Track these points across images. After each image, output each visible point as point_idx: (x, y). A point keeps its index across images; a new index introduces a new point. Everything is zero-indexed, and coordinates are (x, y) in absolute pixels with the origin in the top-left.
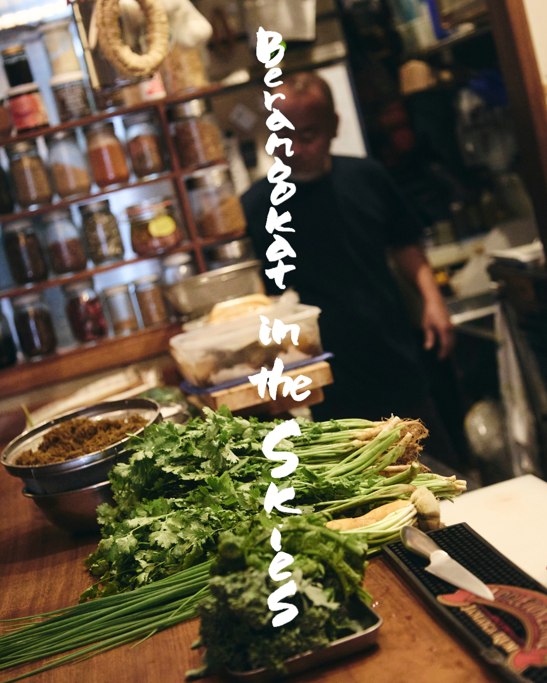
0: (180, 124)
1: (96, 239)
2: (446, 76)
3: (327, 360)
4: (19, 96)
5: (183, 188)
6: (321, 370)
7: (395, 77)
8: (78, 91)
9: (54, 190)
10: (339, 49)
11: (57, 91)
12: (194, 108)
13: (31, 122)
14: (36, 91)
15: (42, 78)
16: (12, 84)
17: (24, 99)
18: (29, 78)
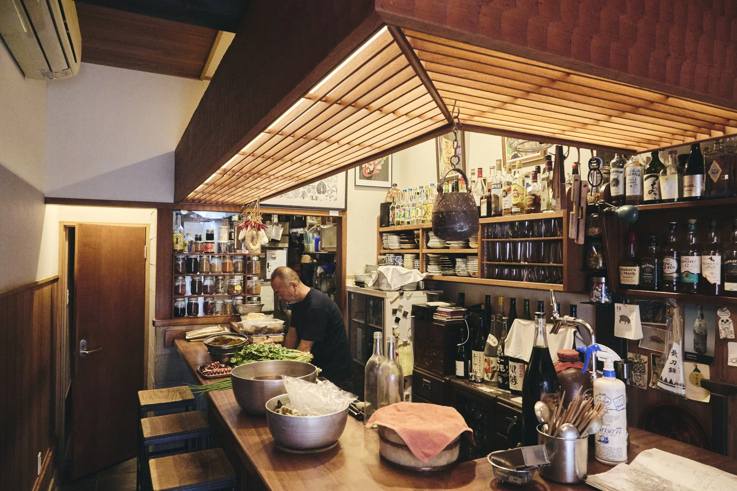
0: (250, 261)
1: (219, 287)
2: (315, 261)
3: (283, 335)
4: (208, 243)
5: (246, 278)
6: (282, 337)
7: (300, 258)
8: (226, 246)
9: (211, 270)
10: (287, 245)
11: (219, 244)
12: (255, 258)
13: (209, 251)
14: (214, 243)
15: (216, 240)
16: (207, 239)
17: (210, 244)
18: (213, 239)
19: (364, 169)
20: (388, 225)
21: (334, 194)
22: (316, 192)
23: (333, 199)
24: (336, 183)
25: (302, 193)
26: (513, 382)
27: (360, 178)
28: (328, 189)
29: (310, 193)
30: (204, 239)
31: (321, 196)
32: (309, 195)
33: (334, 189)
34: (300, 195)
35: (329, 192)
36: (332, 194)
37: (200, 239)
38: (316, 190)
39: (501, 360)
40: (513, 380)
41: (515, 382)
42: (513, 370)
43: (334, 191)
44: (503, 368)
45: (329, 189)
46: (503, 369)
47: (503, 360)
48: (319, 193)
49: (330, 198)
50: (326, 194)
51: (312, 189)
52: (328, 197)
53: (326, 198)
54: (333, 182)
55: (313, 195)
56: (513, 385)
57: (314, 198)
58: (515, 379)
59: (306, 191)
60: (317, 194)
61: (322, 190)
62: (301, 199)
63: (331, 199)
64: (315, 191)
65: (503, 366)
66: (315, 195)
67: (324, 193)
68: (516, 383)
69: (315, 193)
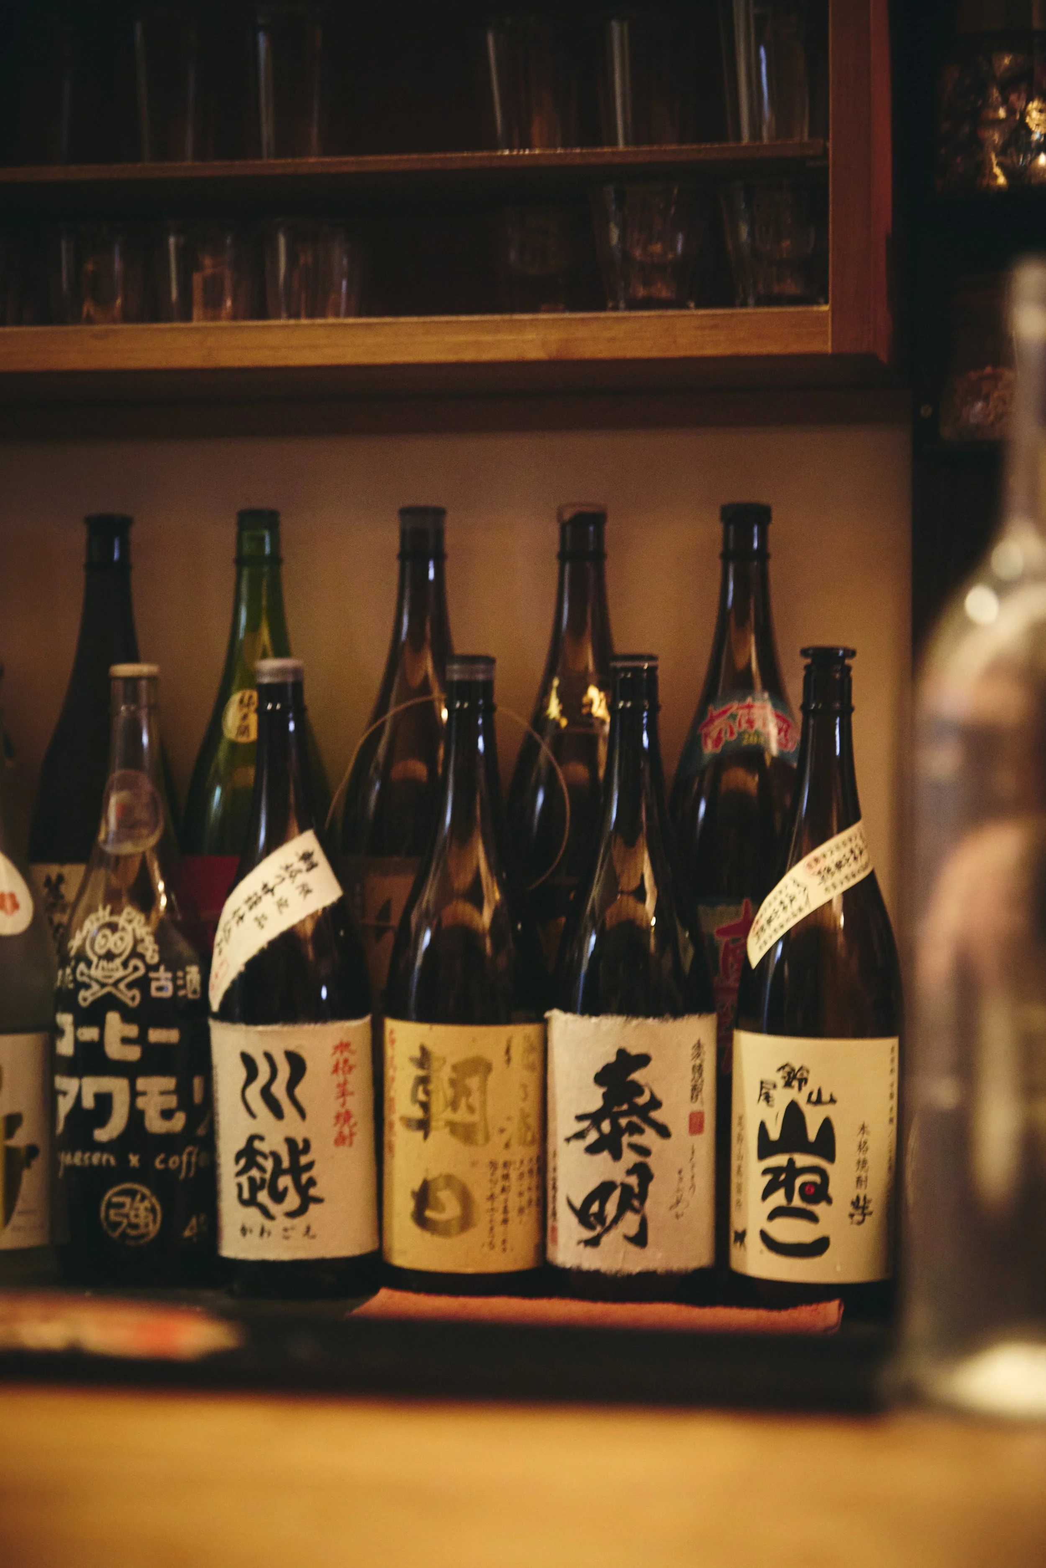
26: (278, 1197)
39: (156, 1035)
40: (285, 1181)
41: (303, 1190)
42: (279, 1090)
44: (172, 1101)
46: (167, 1114)
47: (172, 1036)
56: (282, 1221)
58: (296, 1170)
65: (169, 1083)
68: (307, 1200)
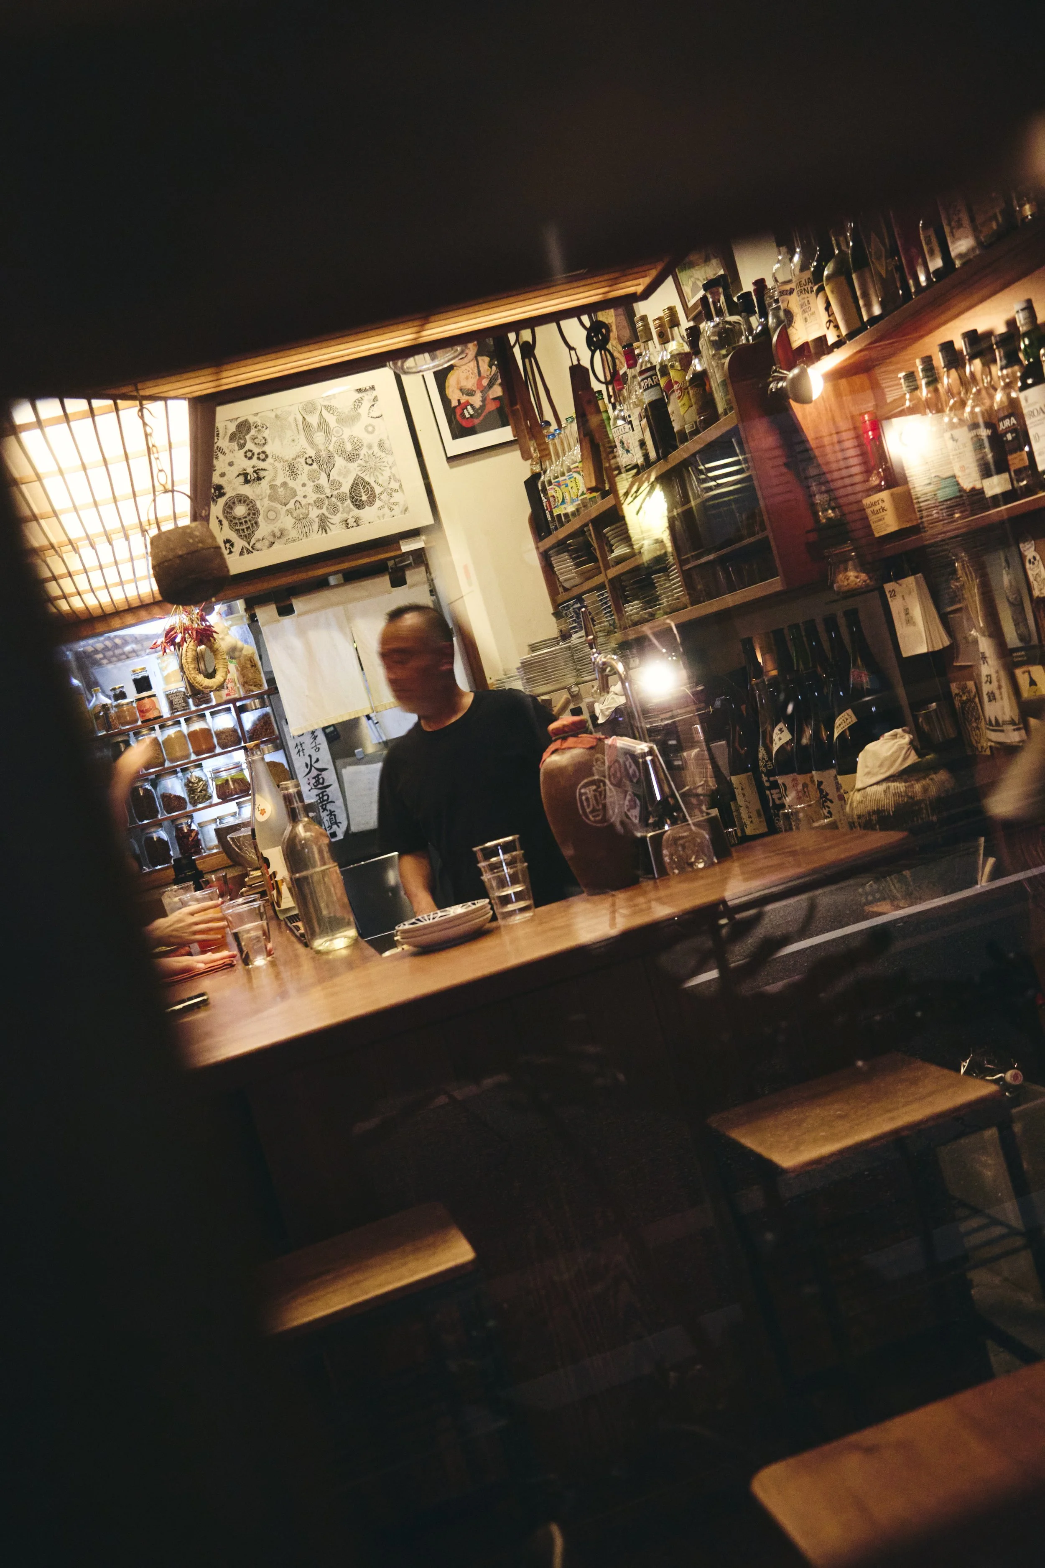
4: (144, 698)
8: (181, 694)
11: (168, 695)
13: (151, 715)
14: (155, 695)
15: (158, 688)
16: (139, 691)
17: (146, 700)
18: (149, 688)
19: (458, 412)
20: (549, 533)
21: (397, 497)
22: (352, 506)
23: (397, 510)
24: (394, 470)
25: (317, 520)
27: (455, 436)
28: (378, 491)
29: (339, 515)
30: (132, 694)
31: (367, 513)
32: (336, 519)
33: (394, 485)
34: (316, 526)
35: (384, 497)
36: (392, 500)
37: (123, 695)
38: (349, 501)
43: (396, 491)
45: (382, 489)
48: (358, 507)
49: (391, 510)
50: (378, 503)
51: (339, 504)
52: (386, 510)
53: (380, 513)
54: (387, 469)
55: (345, 516)
57: (351, 522)
59: (327, 514)
60: (356, 512)
61: (364, 498)
62: (322, 536)
63: (393, 513)
64: (348, 506)
66: (352, 514)
67: (372, 501)
69: (351, 510)
